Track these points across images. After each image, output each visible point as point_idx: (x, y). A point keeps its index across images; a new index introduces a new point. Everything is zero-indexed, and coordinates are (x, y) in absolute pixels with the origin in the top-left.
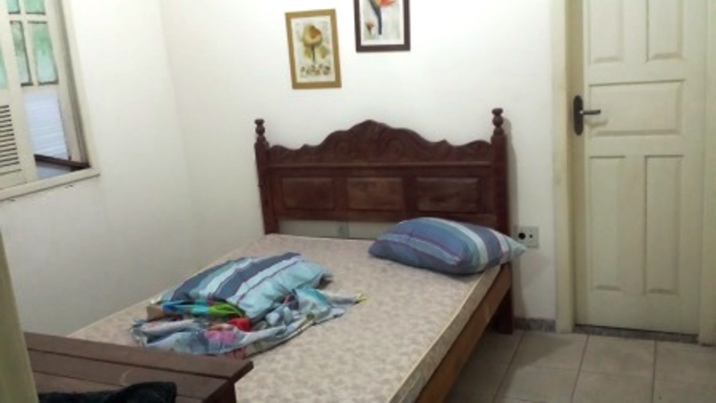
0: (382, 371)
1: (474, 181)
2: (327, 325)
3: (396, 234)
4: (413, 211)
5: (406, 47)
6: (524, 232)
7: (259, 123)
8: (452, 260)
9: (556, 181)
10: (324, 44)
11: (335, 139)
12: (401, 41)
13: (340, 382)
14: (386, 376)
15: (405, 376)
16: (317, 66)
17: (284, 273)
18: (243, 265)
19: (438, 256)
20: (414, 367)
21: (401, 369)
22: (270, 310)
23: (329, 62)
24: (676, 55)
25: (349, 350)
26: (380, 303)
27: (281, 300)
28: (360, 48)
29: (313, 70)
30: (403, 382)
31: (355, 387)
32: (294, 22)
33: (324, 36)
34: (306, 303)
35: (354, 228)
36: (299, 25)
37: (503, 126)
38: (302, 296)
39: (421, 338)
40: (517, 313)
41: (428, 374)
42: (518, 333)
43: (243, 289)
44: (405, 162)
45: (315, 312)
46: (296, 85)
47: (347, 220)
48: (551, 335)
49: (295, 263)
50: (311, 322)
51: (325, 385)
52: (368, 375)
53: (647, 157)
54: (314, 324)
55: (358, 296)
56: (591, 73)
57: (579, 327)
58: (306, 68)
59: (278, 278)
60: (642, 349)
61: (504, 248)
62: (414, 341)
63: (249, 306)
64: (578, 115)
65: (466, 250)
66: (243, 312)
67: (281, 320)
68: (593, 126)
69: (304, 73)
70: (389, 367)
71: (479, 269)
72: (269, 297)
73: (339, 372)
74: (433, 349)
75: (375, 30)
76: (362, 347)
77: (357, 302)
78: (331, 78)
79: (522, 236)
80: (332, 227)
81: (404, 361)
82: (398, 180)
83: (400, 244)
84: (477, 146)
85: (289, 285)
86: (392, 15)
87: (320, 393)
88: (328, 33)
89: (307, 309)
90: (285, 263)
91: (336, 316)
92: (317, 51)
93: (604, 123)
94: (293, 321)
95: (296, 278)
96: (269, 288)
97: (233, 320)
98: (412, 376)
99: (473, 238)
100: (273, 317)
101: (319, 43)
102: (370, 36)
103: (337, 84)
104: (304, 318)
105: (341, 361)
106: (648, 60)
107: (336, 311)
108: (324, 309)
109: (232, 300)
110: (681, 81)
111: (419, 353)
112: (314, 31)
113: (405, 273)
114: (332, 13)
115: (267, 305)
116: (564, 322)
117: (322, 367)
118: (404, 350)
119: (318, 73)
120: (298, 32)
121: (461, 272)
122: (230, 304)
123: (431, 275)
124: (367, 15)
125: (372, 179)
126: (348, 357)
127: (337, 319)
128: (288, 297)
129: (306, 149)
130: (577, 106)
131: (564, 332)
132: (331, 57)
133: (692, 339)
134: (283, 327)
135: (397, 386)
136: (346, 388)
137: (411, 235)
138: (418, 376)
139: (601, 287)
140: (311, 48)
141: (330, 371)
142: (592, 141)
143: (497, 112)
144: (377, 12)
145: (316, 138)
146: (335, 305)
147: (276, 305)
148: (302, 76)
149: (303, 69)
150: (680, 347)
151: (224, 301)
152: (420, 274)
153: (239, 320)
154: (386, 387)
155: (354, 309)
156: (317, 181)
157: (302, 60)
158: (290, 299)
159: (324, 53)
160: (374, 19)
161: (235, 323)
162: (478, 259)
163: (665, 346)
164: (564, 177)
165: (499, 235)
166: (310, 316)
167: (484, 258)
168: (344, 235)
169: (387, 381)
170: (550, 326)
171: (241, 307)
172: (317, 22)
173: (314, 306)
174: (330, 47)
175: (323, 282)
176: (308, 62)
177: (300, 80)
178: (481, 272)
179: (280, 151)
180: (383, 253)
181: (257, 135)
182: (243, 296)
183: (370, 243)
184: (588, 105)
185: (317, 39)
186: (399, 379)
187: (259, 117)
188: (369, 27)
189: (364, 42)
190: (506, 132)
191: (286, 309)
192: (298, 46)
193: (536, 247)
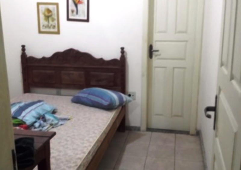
0: (83, 143)
1: (112, 74)
2: (59, 128)
3: (83, 94)
4: (88, 85)
5: (87, 20)
6: (131, 94)
7: (23, 47)
8: (105, 103)
9: (143, 75)
10: (53, 16)
11: (57, 55)
12: (85, 18)
13: (67, 148)
14: (85, 145)
15: (92, 145)
16: (50, 25)
17: (39, 108)
18: (22, 104)
19: (100, 102)
20: (95, 142)
21: (90, 142)
22: (35, 122)
23: (55, 23)
24: (185, 32)
25: (69, 137)
26: (79, 120)
27: (39, 118)
28: (68, 19)
29: (48, 26)
30: (92, 147)
31: (74, 149)
32: (40, 6)
33: (53, 13)
34: (49, 120)
35: (63, 91)
36: (42, 8)
37: (125, 54)
38: (48, 117)
39: (96, 131)
40: (127, 124)
41: (99, 144)
42: (127, 132)
43: (24, 114)
44: (86, 66)
45: (53, 123)
46: (40, 32)
47: (60, 88)
48: (139, 132)
49: (43, 104)
50: (52, 127)
51: (61, 149)
52: (78, 145)
53: (174, 68)
54: (53, 128)
55: (69, 117)
56: (157, 36)
57: (149, 129)
58: (45, 26)
59: (37, 110)
60: (171, 136)
61: (125, 99)
62: (94, 133)
63: (27, 120)
64: (151, 51)
65: (111, 100)
66: (25, 123)
67: (40, 126)
68: (156, 56)
69: (44, 27)
70: (85, 142)
71: (116, 107)
72: (34, 117)
73: (66, 144)
74: (101, 136)
75: (75, 13)
76: (74, 135)
77: (69, 119)
78: (56, 30)
79: (130, 95)
80: (54, 91)
81: (91, 140)
82: (82, 73)
83: (84, 98)
84: (114, 61)
85: (42, 113)
86: (82, 8)
87: (60, 152)
88: (55, 12)
89: (50, 122)
90: (39, 104)
91: (61, 125)
92: (50, 19)
93: (160, 55)
94: (44, 126)
95: (44, 110)
96: (34, 113)
97: (21, 125)
98: (94, 145)
99: (113, 95)
100: (37, 125)
101: (51, 16)
102: (73, 15)
103: (58, 33)
104: (48, 125)
105: (66, 140)
106: (176, 33)
107: (61, 123)
108: (56, 122)
109: (20, 118)
110: (187, 41)
111: (96, 137)
112: (49, 11)
113: (87, 108)
114: (57, 4)
115: (34, 120)
116: (143, 128)
117: (59, 143)
118: (90, 136)
119: (50, 28)
120: (42, 10)
121: (109, 108)
122: (19, 119)
123: (97, 110)
124: (72, 6)
125: (72, 72)
126: (69, 139)
127: (62, 126)
128: (41, 117)
129: (44, 59)
130: (151, 48)
131: (143, 131)
132: (56, 22)
133: (187, 133)
134: (41, 128)
135: (90, 148)
136: (70, 150)
137: (89, 94)
138: (97, 145)
139: (157, 115)
140: (47, 18)
141: (62, 144)
142: (156, 61)
143: (122, 49)
144: (76, 5)
145: (48, 54)
146: (60, 120)
147: (37, 120)
148: (43, 29)
149: (43, 26)
150: (184, 136)
151: (16, 118)
152: (93, 109)
153: (24, 126)
154: (86, 149)
155: (68, 122)
156: (48, 72)
157: (43, 22)
158: (42, 118)
159: (53, 20)
160: (75, 8)
161: (22, 127)
162: (115, 103)
163: (178, 135)
164: (145, 73)
165: (122, 95)
166: (51, 125)
167: (117, 103)
168: (59, 94)
169: (85, 147)
170: (138, 129)
171: (24, 120)
172: (51, 7)
173: (52, 121)
174: (56, 18)
175: (54, 112)
176: (46, 23)
177: (42, 30)
178: (116, 109)
179: (32, 59)
180: (77, 101)
181: (22, 52)
182: (24, 116)
183: (71, 98)
184: (154, 48)
185: (50, 14)
186: (90, 146)
187: (23, 44)
188: (73, 11)
189: (70, 17)
190: (125, 56)
191: (42, 122)
192: (42, 16)
193: (134, 99)
